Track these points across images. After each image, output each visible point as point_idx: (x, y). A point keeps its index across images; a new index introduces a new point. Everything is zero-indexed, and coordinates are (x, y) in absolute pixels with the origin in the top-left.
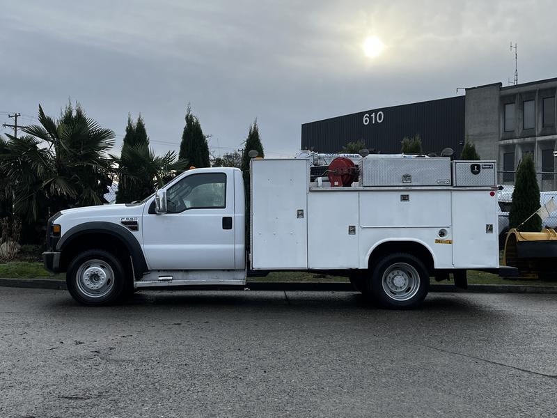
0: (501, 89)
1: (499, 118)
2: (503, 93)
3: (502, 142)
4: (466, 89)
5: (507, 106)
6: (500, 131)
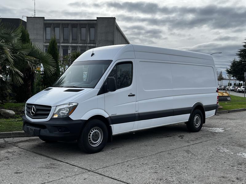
0: (44, 20)
1: (44, 33)
2: (45, 22)
3: (45, 44)
4: (27, 17)
5: (47, 28)
6: (44, 39)
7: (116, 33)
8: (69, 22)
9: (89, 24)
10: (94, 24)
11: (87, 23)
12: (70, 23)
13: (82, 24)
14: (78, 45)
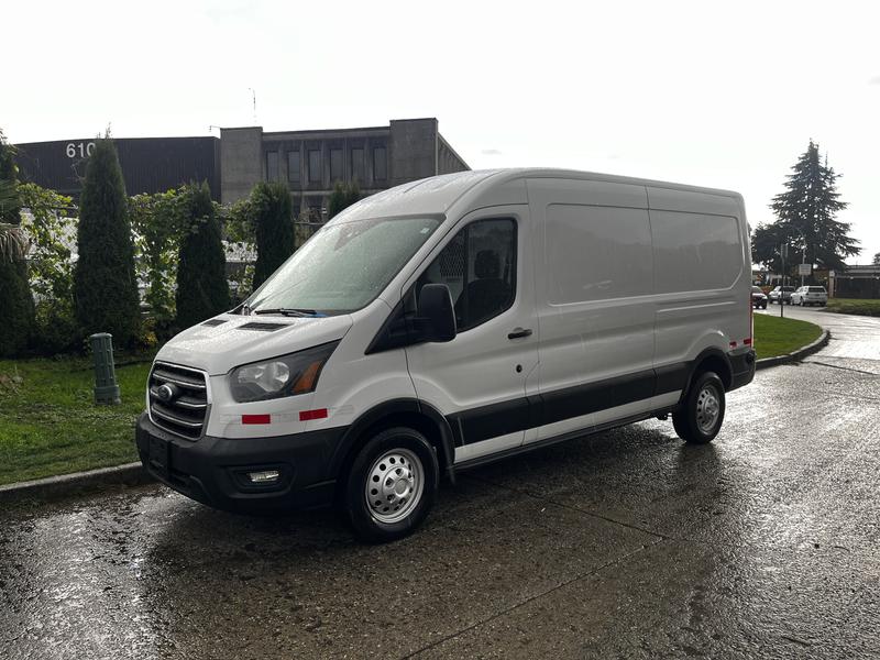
0: (262, 134)
1: (261, 166)
2: (264, 139)
4: (221, 129)
5: (269, 154)
7: (442, 159)
9: (370, 139)
10: (383, 138)
11: (367, 136)
12: (325, 139)
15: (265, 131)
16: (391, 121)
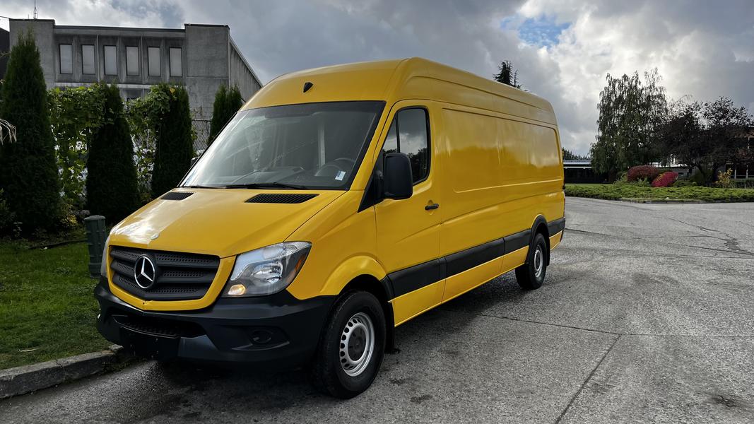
0: (55, 27)
1: (54, 56)
2: (57, 31)
3: (59, 84)
4: (10, 20)
5: (61, 46)
6: (54, 71)
7: (232, 61)
8: (117, 33)
9: (167, 40)
10: (178, 39)
11: (162, 36)
12: (120, 36)
13: (150, 39)
14: (142, 86)
15: (57, 24)
16: (185, 25)
